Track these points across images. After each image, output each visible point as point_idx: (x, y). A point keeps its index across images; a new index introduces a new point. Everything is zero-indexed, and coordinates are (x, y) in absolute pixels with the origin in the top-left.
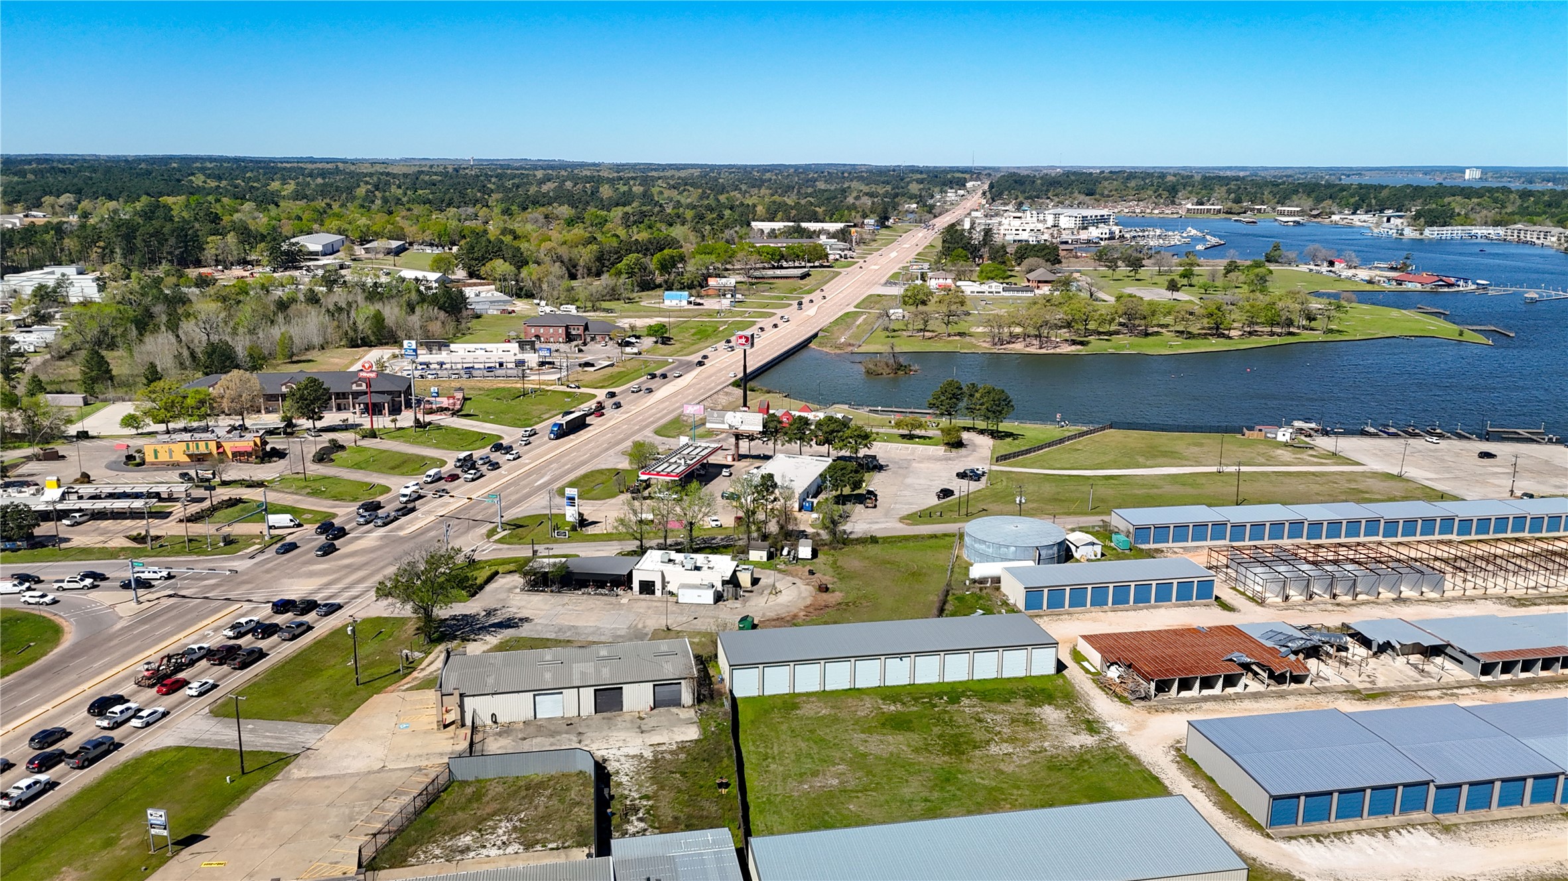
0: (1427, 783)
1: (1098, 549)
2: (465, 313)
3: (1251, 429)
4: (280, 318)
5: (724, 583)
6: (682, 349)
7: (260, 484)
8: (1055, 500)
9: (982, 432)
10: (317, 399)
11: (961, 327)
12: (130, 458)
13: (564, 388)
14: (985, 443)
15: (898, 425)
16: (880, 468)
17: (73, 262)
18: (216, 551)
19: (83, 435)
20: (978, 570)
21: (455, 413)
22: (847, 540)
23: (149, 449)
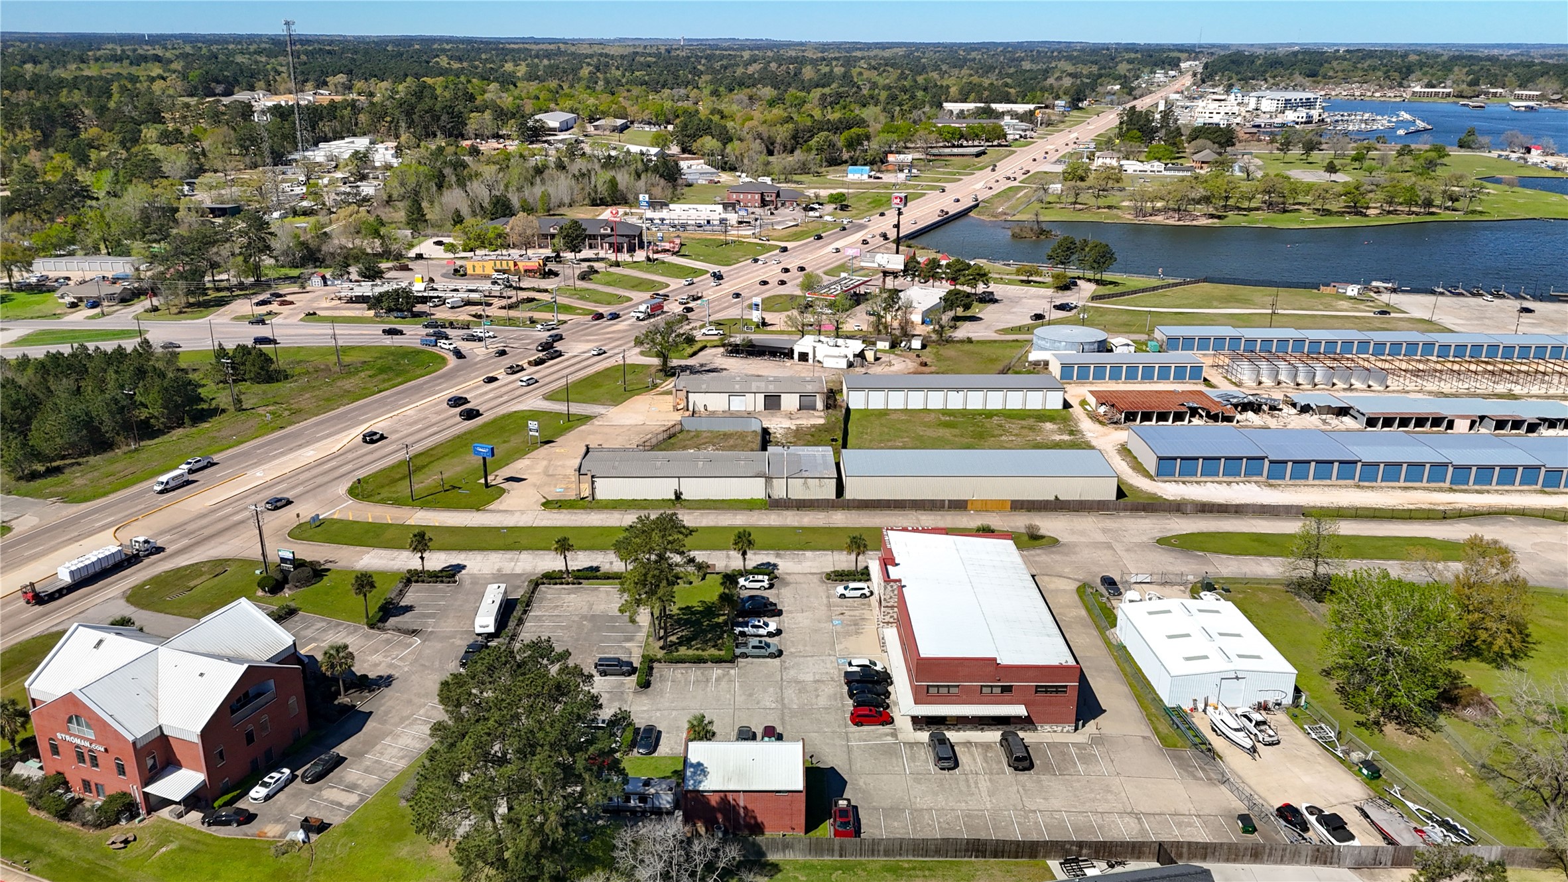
0: (1263, 458)
1: (1132, 349)
2: (680, 181)
3: (1328, 285)
4: (538, 179)
5: (855, 356)
6: (857, 215)
7: (546, 291)
8: (1125, 325)
9: (1089, 280)
10: (578, 236)
11: (1111, 201)
12: (456, 271)
13: (757, 241)
14: (1087, 289)
15: (1018, 272)
16: (996, 301)
17: (364, 134)
18: (524, 325)
19: (420, 257)
20: (1034, 356)
21: (674, 253)
22: (950, 341)
23: (469, 265)
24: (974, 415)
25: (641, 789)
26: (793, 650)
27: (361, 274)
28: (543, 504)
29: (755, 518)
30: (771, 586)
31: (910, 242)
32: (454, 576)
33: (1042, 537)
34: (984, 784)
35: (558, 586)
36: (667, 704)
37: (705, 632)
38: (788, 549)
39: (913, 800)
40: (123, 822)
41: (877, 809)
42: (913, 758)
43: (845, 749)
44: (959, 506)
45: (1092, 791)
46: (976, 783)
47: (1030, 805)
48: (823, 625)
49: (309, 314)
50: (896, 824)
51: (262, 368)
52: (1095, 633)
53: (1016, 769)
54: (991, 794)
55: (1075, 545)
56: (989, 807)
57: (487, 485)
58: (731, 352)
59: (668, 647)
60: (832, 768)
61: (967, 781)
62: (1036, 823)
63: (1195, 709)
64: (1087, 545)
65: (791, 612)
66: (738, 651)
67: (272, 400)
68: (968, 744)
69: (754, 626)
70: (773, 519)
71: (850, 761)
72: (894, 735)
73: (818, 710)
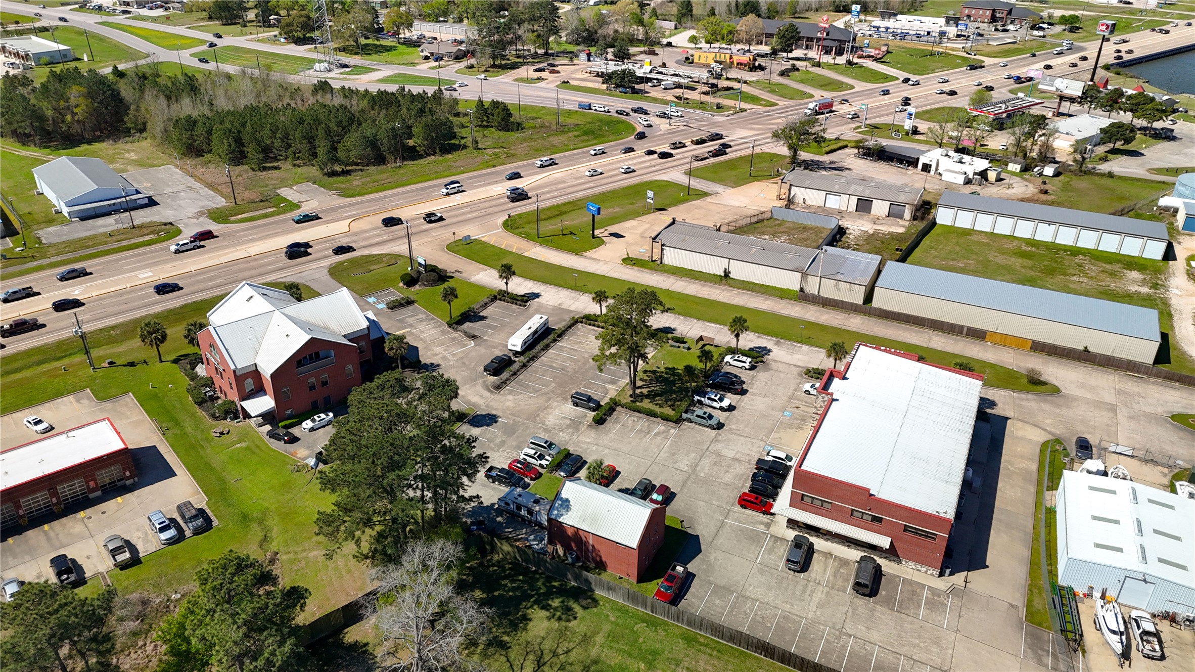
5: (975, 174)
7: (746, 82)
12: (687, 58)
13: (966, 55)
16: (1174, 139)
18: (711, 110)
19: (669, 44)
20: (1164, 202)
21: (877, 60)
22: (1091, 173)
23: (696, 54)
24: (1060, 250)
25: (530, 505)
26: (733, 427)
27: (615, 55)
28: (624, 260)
29: (780, 306)
30: (752, 368)
31: (1120, 70)
32: (527, 301)
33: (1044, 383)
34: (819, 595)
35: (591, 327)
36: (606, 442)
37: (672, 392)
38: (789, 340)
39: (747, 586)
40: (229, 420)
41: (710, 583)
42: (770, 551)
43: (719, 524)
44: (978, 335)
45: (919, 637)
46: (813, 592)
47: (849, 629)
48: (773, 413)
49: (564, 82)
50: (717, 602)
51: (503, 120)
52: (1033, 489)
53: (857, 592)
54: (820, 606)
55: (1075, 399)
56: (810, 616)
57: (593, 236)
58: (864, 154)
59: (636, 397)
60: (697, 537)
61: (806, 586)
62: (844, 647)
63: (1089, 595)
64: (1088, 402)
65: (754, 394)
66: (684, 416)
67: (501, 145)
68: (828, 555)
69: (709, 399)
70: (795, 310)
71: (716, 535)
72: (768, 526)
73: (720, 483)
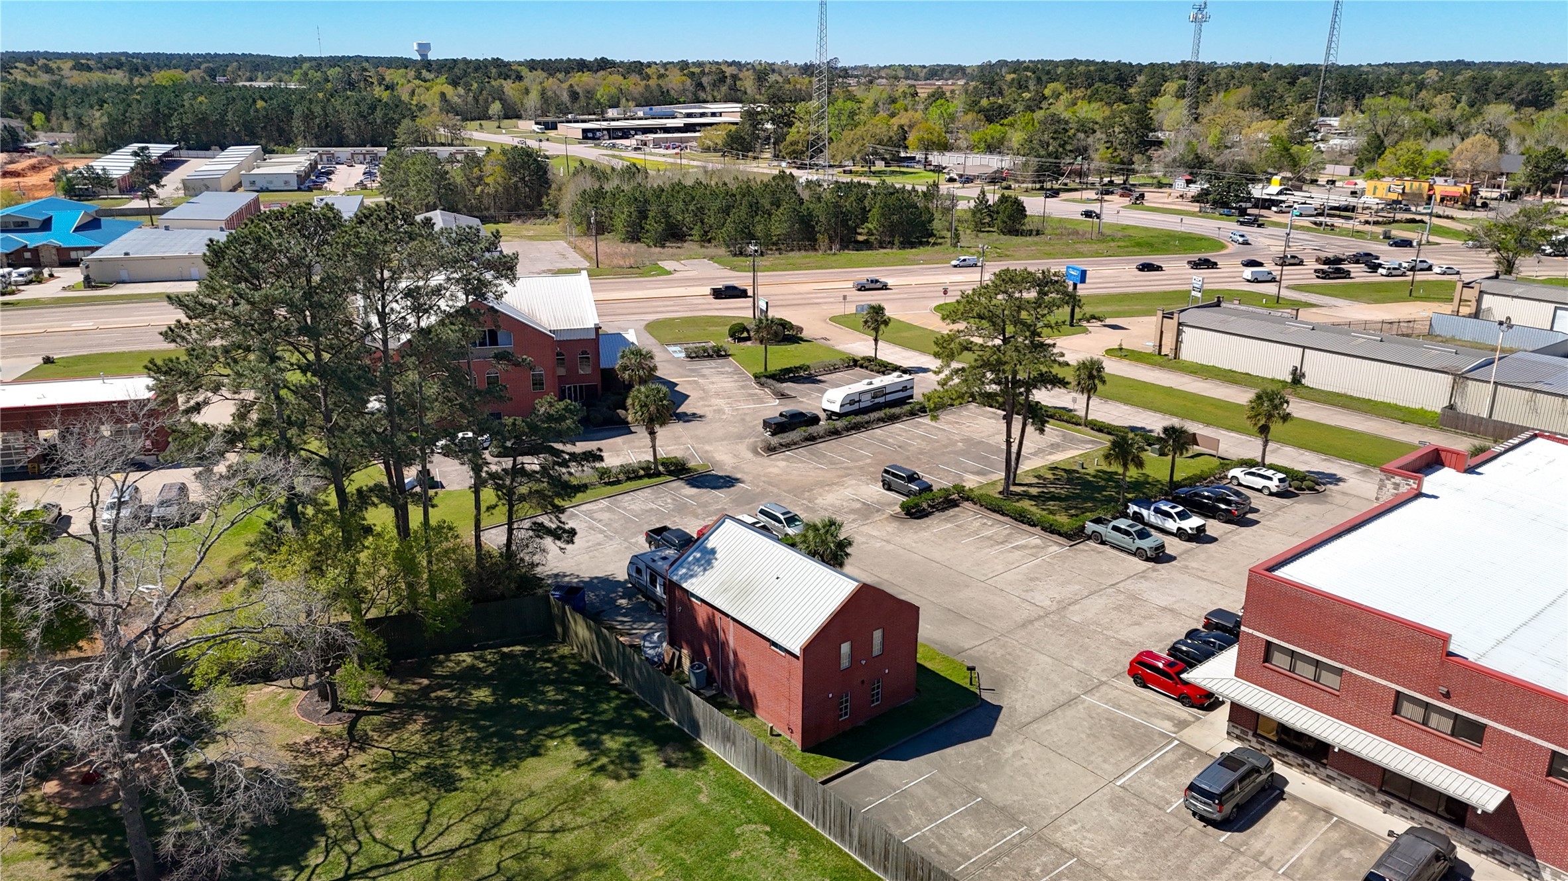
10: (1552, 169)
12: (1354, 194)
23: (1370, 185)
26: (1194, 567)
28: (1111, 350)
30: (1286, 495)
35: (991, 409)
36: (908, 541)
37: (1089, 500)
39: (1063, 821)
41: (974, 794)
42: (1160, 769)
43: (1064, 699)
49: (1135, 203)
50: (970, 832)
57: (1072, 324)
59: (1009, 496)
60: (999, 708)
61: (1226, 862)
66: (1090, 527)
68: (1323, 813)
69: (1158, 511)
71: (1046, 715)
72: (1182, 725)
73: (1108, 638)
